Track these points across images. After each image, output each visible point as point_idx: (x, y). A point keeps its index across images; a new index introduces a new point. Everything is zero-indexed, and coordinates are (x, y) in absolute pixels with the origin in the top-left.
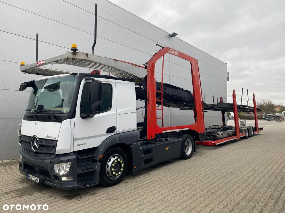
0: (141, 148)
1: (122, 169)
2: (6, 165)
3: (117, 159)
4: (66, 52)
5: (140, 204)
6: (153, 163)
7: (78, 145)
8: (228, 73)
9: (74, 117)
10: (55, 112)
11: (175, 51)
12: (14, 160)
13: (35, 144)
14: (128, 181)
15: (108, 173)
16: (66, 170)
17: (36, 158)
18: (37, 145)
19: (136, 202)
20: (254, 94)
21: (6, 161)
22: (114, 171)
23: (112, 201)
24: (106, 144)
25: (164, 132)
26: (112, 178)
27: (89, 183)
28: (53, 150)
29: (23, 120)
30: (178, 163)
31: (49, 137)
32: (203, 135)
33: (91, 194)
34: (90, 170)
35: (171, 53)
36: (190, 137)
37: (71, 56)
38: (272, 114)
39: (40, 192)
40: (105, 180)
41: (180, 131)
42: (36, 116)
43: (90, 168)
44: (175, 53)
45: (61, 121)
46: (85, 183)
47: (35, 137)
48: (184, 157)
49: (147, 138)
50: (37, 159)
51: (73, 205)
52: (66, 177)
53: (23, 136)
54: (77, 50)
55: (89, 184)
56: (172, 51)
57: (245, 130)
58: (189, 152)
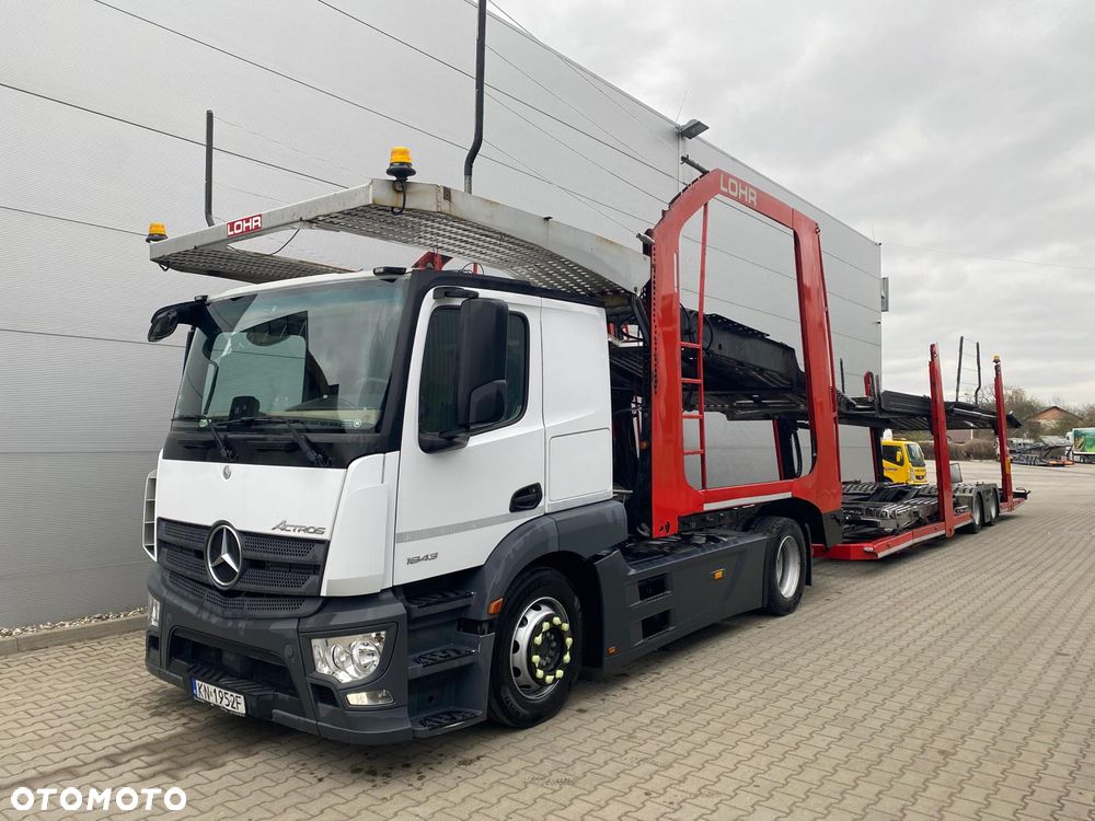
0: (633, 572)
1: (567, 658)
2: (70, 642)
3: (548, 618)
4: (364, 181)
5: (671, 803)
6: (672, 632)
7: (410, 561)
8: (885, 280)
9: (398, 448)
10: (310, 426)
11: (745, 185)
12: (100, 622)
13: (227, 557)
14: (585, 704)
15: (517, 672)
16: (362, 663)
17: (229, 613)
18: (235, 558)
19: (654, 795)
20: (996, 361)
21: (67, 626)
22: (541, 667)
23: (555, 791)
24: (512, 556)
25: (708, 507)
26: (529, 695)
27: (449, 713)
28: (307, 583)
29: (164, 458)
30: (755, 630)
31: (292, 529)
32: (835, 518)
33: (458, 759)
34: (456, 664)
35: (731, 193)
36: (792, 527)
37: (388, 198)
38: (1029, 437)
39: (248, 755)
40: (508, 702)
41: (756, 504)
42: (228, 444)
43: (453, 654)
44: (745, 193)
45: (343, 464)
46: (434, 716)
47: (222, 530)
48: (773, 607)
49: (651, 534)
50: (234, 618)
51: (401, 806)
52: (364, 694)
53: (163, 524)
54: (412, 172)
55: (454, 720)
56: (733, 189)
57: (970, 501)
58: (789, 588)
